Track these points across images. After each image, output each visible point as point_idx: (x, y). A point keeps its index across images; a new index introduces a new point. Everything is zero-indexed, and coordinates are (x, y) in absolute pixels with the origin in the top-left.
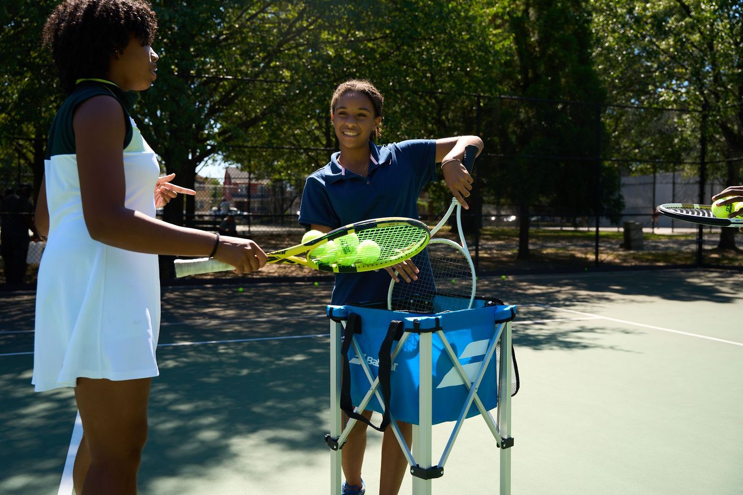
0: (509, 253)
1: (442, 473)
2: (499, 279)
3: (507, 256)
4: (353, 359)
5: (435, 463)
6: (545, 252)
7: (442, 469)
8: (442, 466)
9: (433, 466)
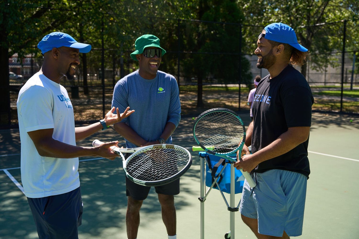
0: (191, 103)
1: (238, 210)
2: (191, 119)
3: (190, 105)
4: (209, 171)
5: (236, 207)
6: (209, 102)
7: (238, 209)
8: (238, 207)
9: (235, 207)
